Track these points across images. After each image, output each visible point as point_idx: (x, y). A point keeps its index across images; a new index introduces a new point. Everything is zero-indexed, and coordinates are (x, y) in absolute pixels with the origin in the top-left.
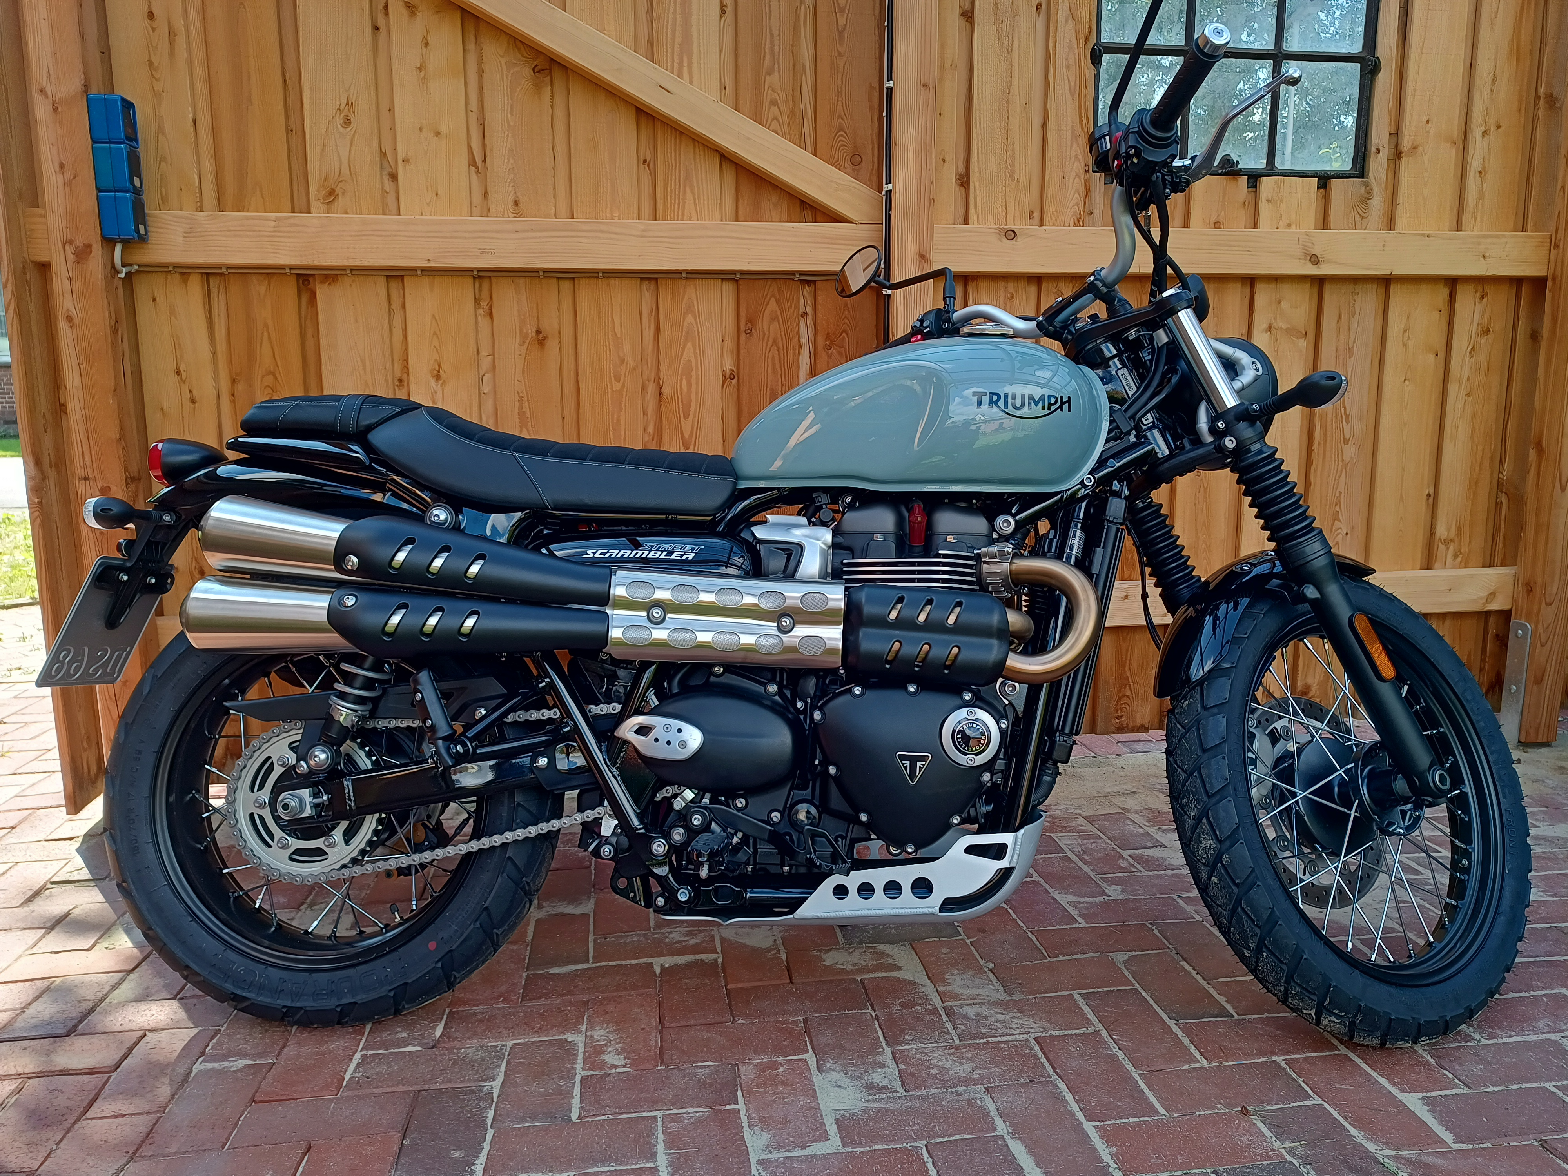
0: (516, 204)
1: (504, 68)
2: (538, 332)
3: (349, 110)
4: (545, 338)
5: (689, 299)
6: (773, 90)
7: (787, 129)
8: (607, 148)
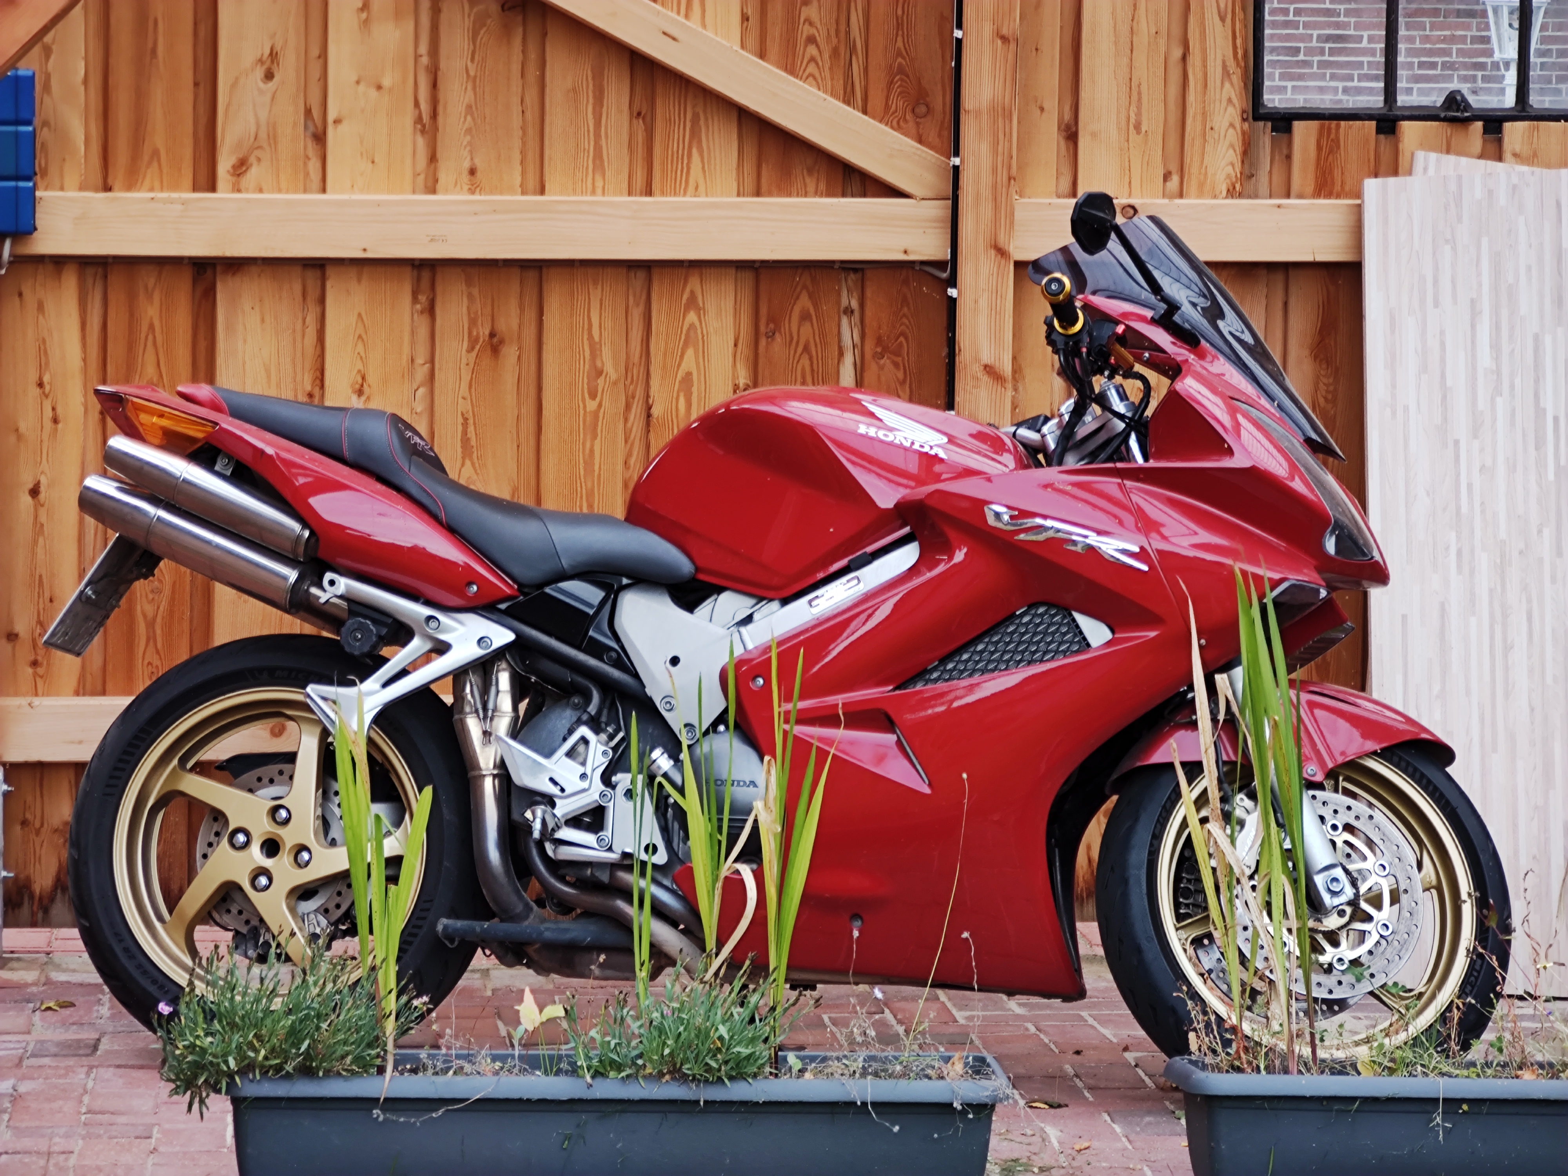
0: (472, 172)
2: (492, 335)
3: (272, 62)
4: (502, 342)
5: (692, 292)
6: (811, 24)
7: (827, 73)
8: (591, 100)
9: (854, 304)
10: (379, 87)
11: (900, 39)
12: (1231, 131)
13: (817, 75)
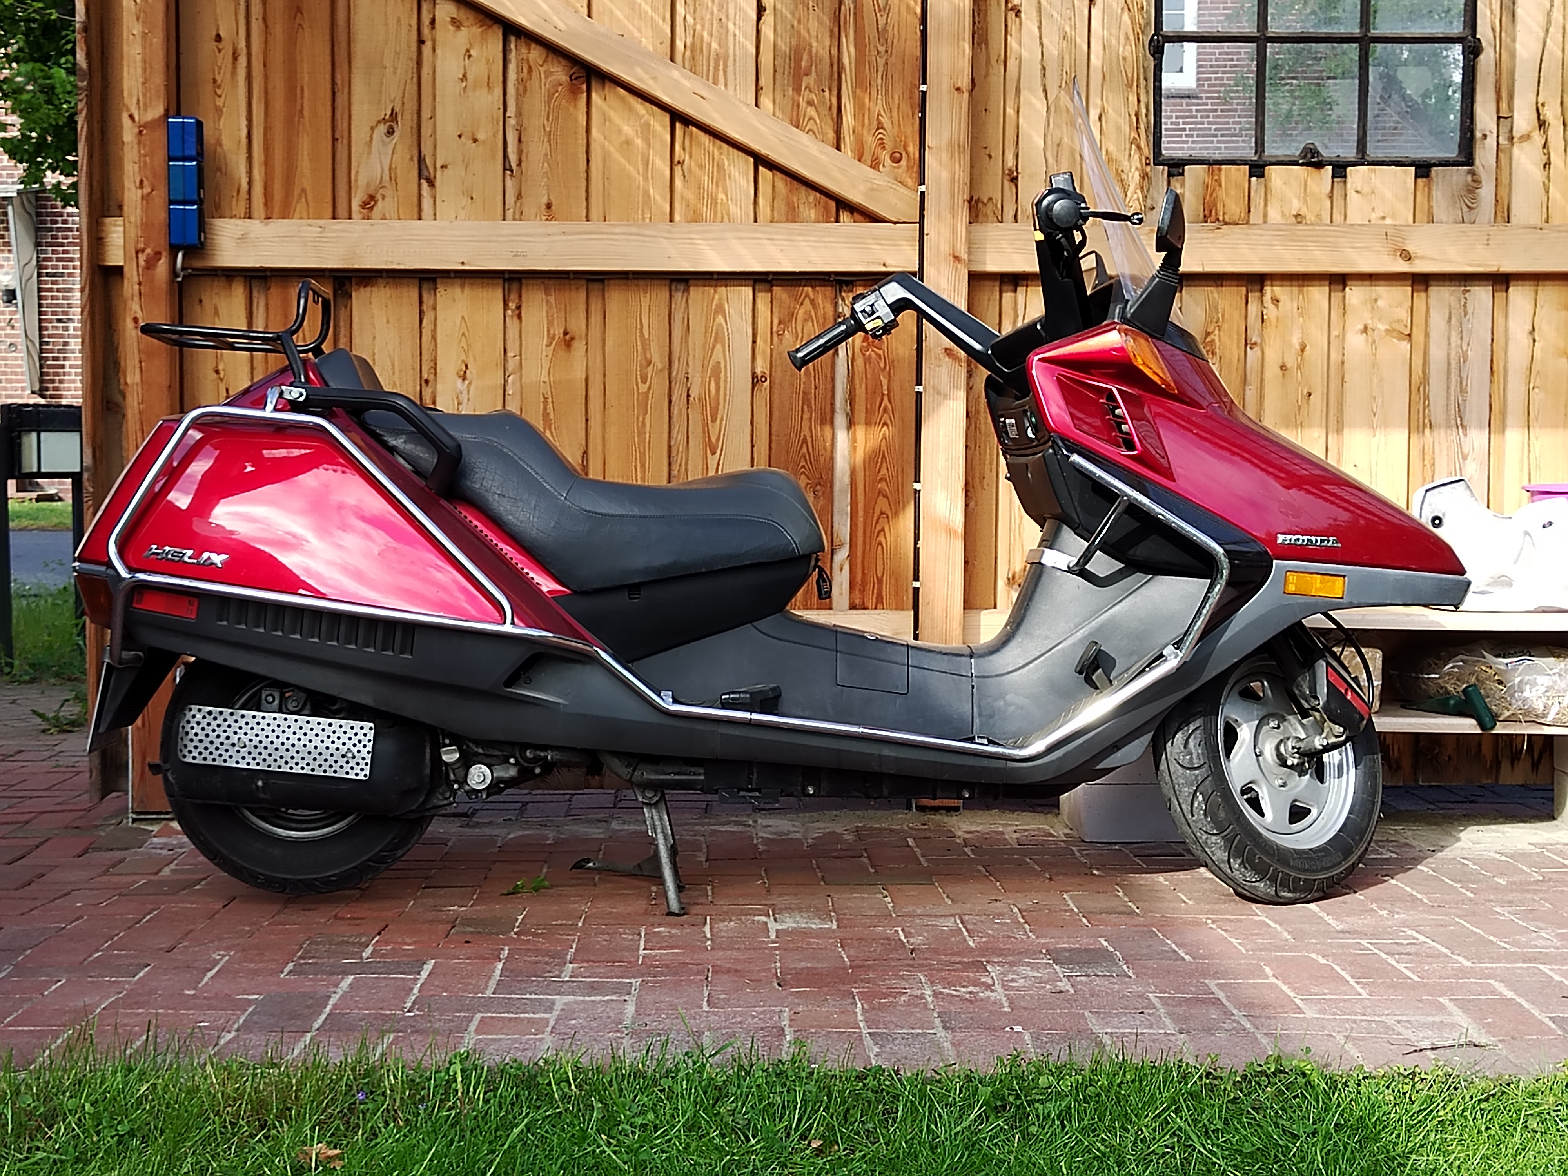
0: (549, 206)
1: (543, 76)
2: (566, 333)
3: (393, 120)
4: (572, 339)
5: (720, 299)
6: (810, 91)
7: (823, 128)
10: (475, 141)
11: (879, 102)
12: (1137, 172)
13: (816, 130)
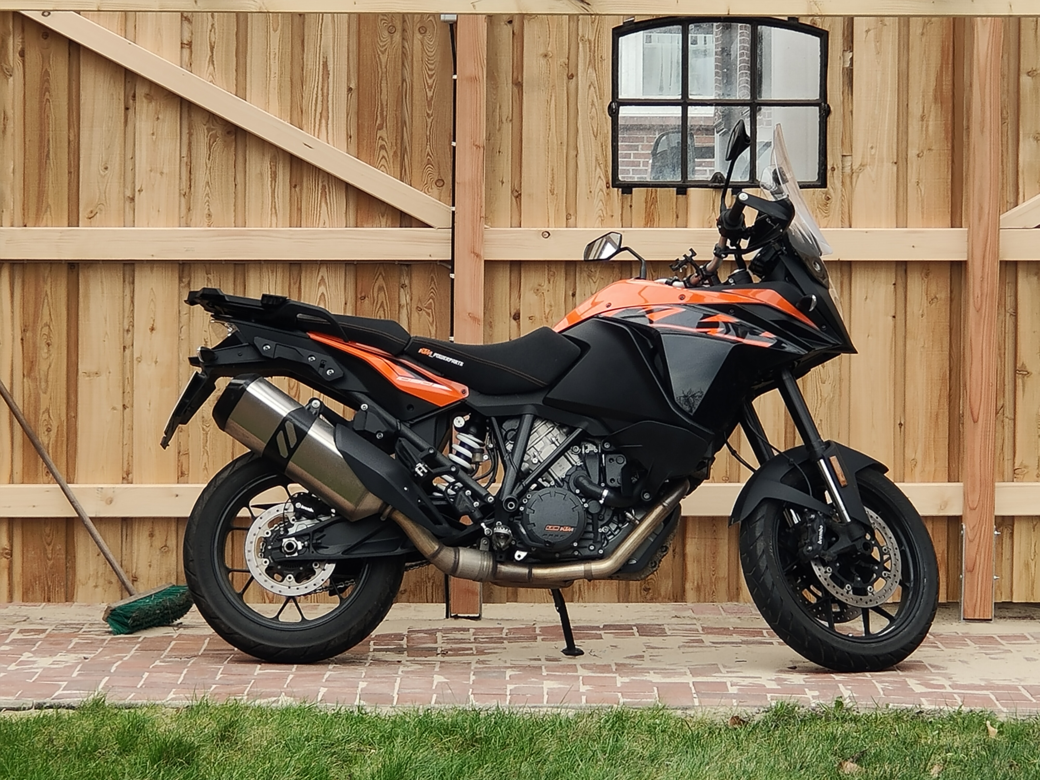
1: (206, 131)
5: (322, 277)
6: (383, 140)
7: (392, 164)
8: (270, 179)
9: (407, 282)
10: (162, 173)
11: (428, 146)
12: (601, 192)
13: (386, 165)
